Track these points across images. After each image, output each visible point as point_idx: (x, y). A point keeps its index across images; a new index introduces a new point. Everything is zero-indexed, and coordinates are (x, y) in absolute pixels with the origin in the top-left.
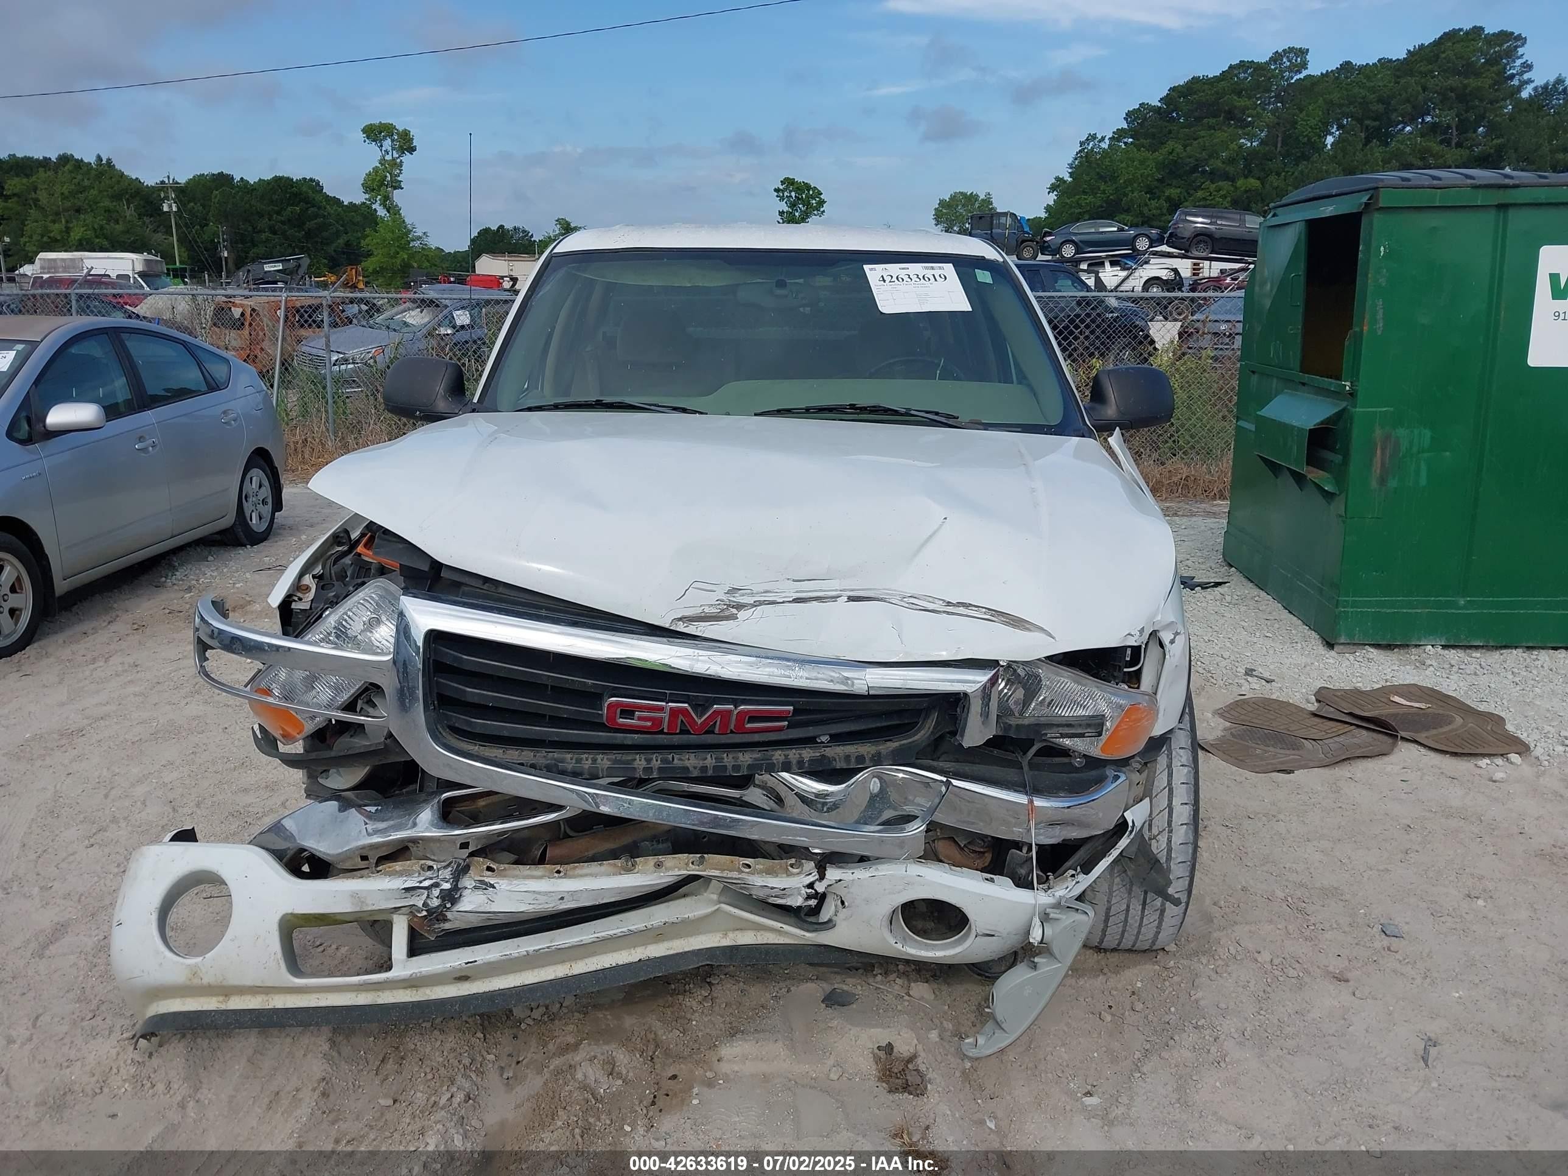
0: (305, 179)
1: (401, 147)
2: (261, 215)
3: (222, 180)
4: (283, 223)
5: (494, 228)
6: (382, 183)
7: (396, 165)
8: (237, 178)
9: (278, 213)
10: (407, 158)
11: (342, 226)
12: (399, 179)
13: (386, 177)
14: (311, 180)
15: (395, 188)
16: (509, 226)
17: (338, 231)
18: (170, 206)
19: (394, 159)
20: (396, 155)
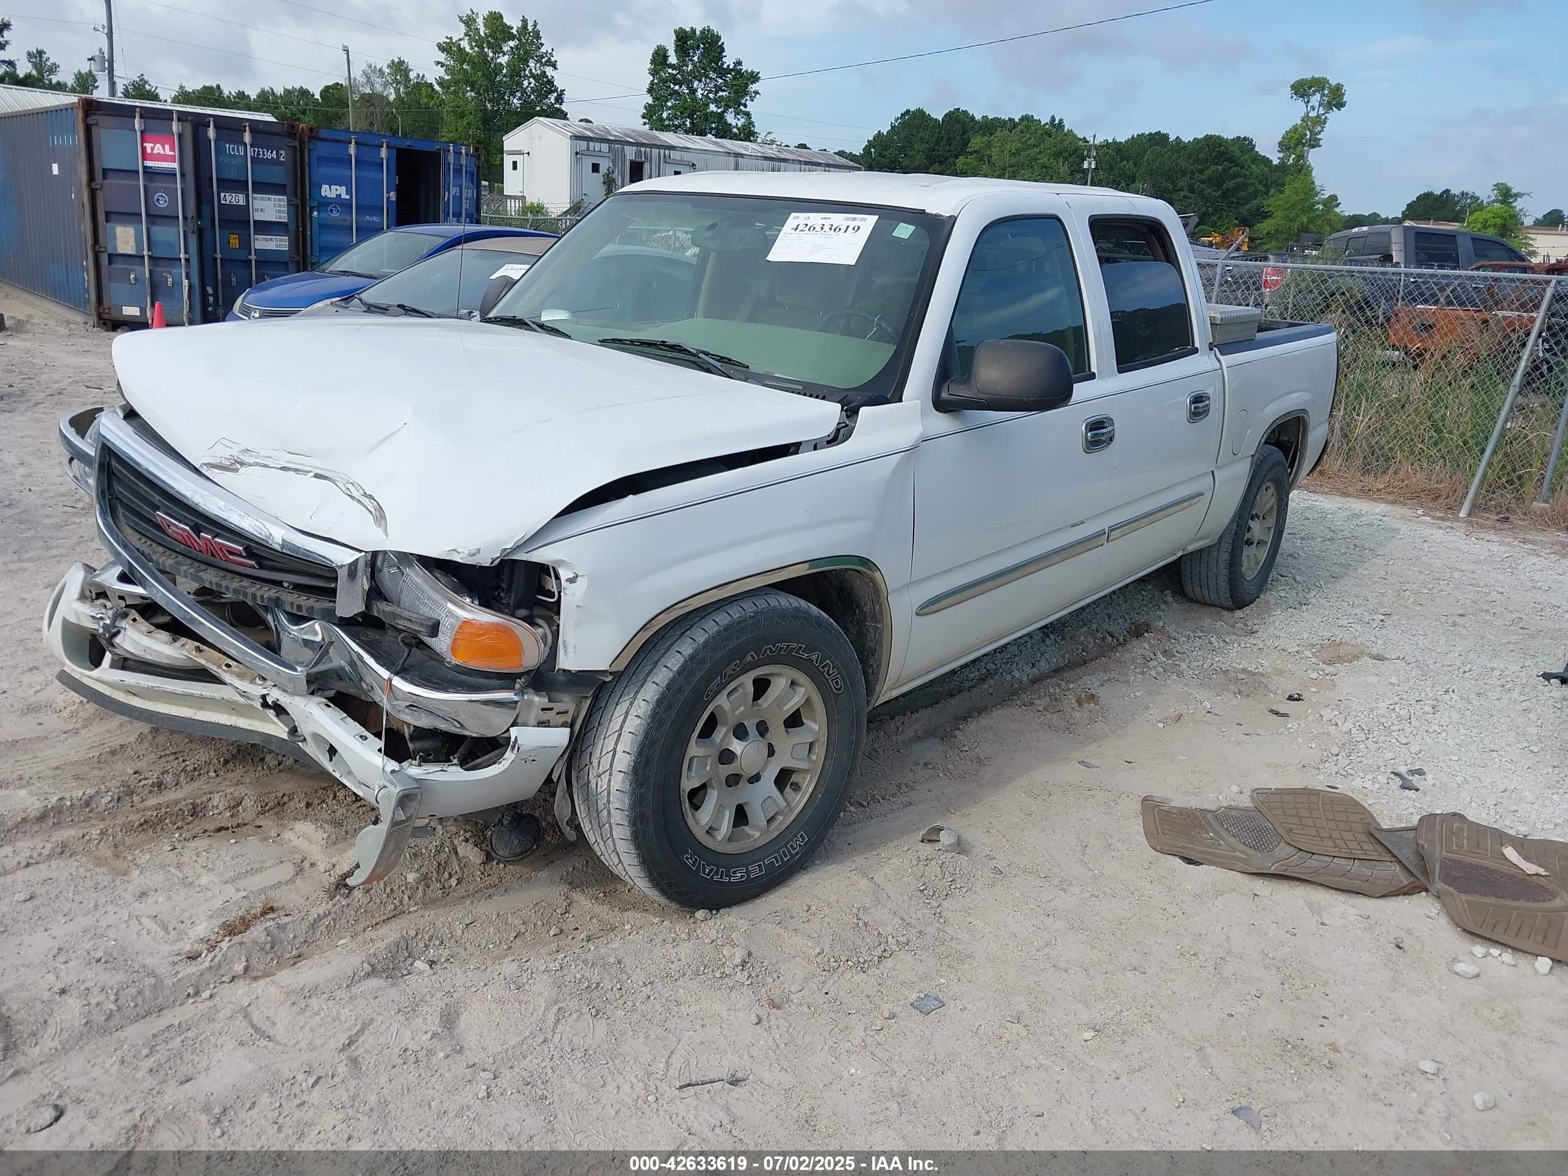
0: (1239, 137)
1: (1329, 103)
2: (1184, 173)
3: (1159, 139)
4: (1203, 182)
5: (1438, 192)
6: (1299, 142)
7: (1320, 121)
8: (1172, 138)
9: (1201, 172)
10: (1334, 115)
11: (1264, 186)
12: (1319, 137)
13: (1306, 135)
14: (1245, 139)
15: (1313, 147)
16: (1456, 191)
17: (1257, 191)
18: (1090, 164)
19: (1318, 116)
20: (1322, 111)
